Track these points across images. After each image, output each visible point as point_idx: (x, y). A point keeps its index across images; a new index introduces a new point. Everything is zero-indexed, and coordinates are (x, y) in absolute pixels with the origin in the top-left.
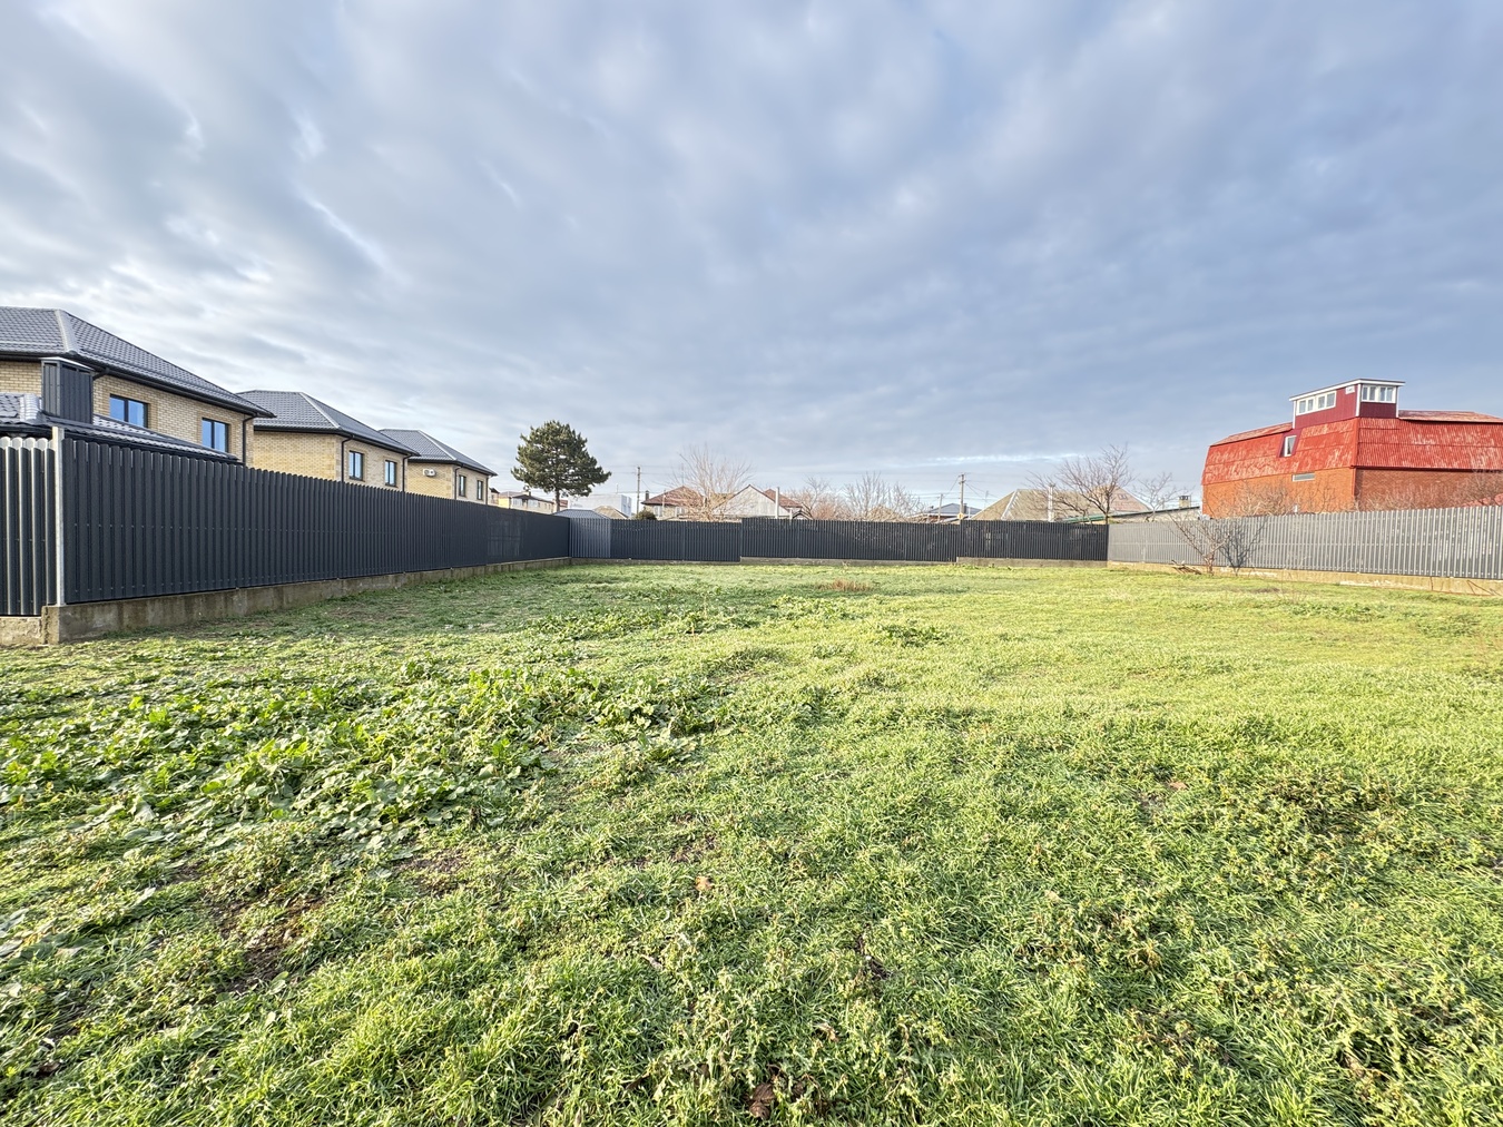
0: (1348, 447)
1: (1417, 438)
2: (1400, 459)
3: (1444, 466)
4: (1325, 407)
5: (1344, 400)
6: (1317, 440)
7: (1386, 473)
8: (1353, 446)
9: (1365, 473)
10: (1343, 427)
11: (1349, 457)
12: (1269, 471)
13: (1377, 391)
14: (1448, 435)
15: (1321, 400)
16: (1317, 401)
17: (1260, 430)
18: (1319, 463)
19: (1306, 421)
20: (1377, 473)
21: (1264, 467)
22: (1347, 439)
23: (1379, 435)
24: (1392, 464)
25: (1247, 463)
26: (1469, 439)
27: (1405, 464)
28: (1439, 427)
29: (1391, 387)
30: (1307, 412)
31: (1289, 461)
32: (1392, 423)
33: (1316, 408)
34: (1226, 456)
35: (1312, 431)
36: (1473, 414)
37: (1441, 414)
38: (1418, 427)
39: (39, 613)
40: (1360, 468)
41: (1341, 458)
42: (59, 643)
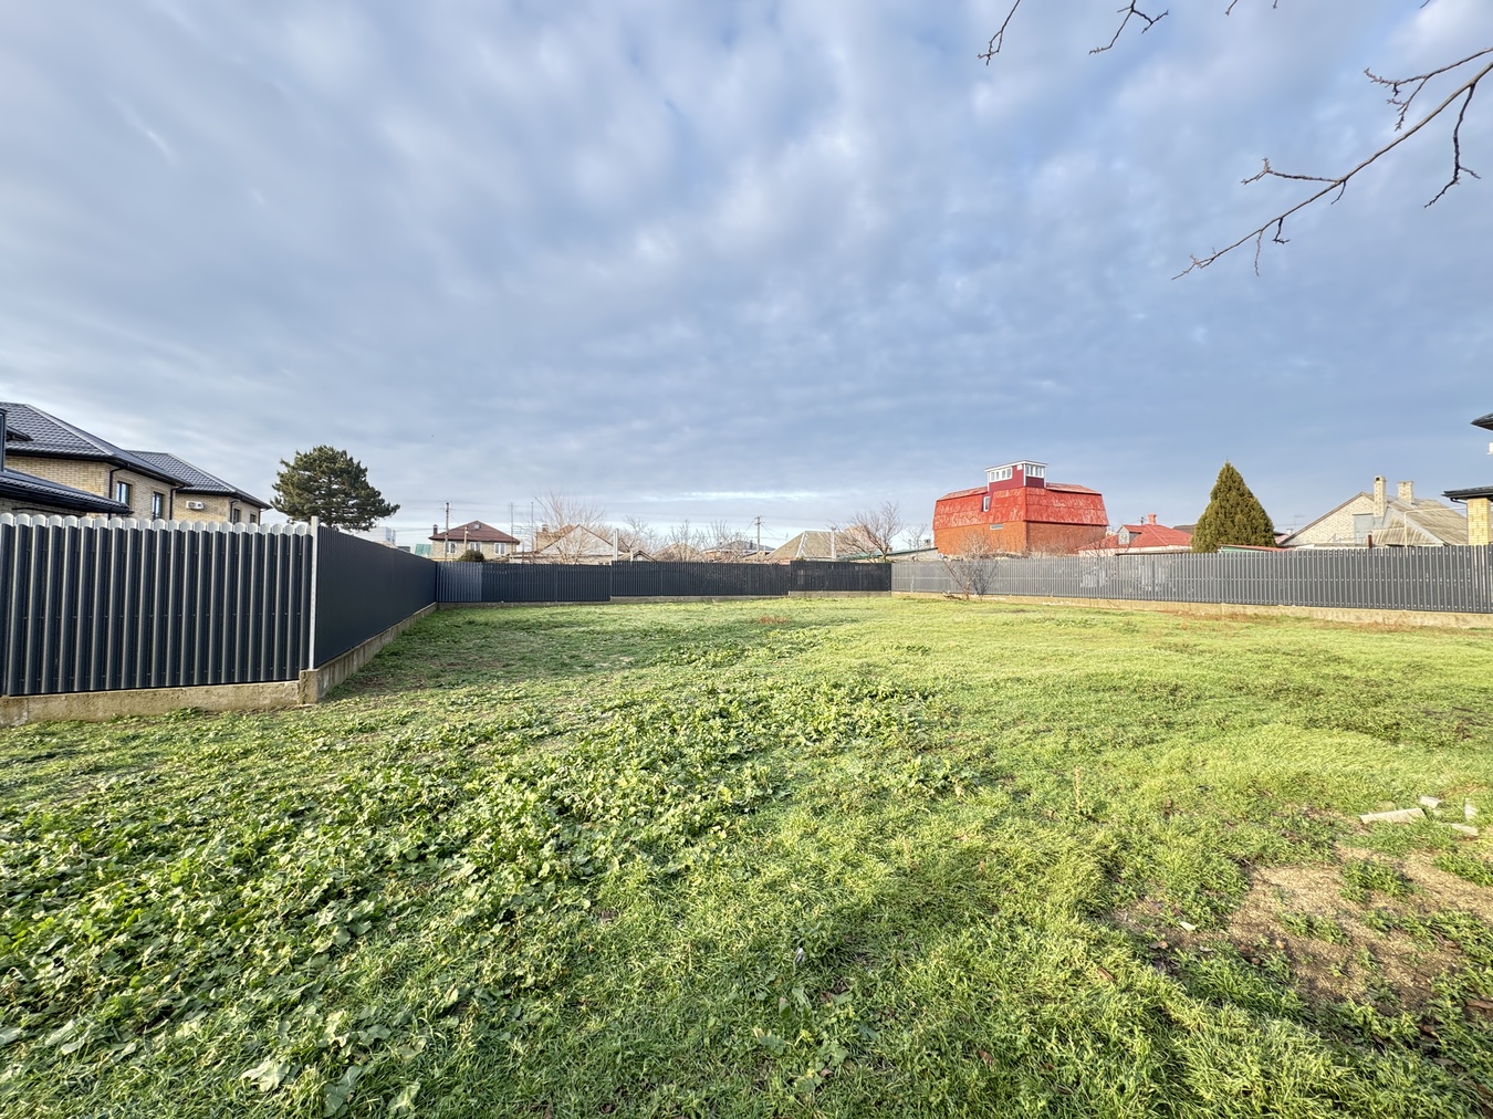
0: (1021, 506)
1: (1057, 503)
2: (1048, 516)
3: (1070, 521)
4: (1006, 478)
5: (1017, 473)
6: (1002, 501)
7: (1042, 525)
8: (1024, 506)
9: (1031, 525)
10: (1019, 493)
11: (1022, 513)
12: (975, 521)
13: (1034, 468)
14: (1071, 501)
15: (1004, 472)
16: (1002, 474)
17: (968, 491)
18: (1005, 518)
19: (997, 486)
20: (1037, 525)
21: (970, 519)
22: (1021, 500)
23: (1036, 499)
24: (1045, 520)
25: (961, 514)
26: (1081, 504)
27: (1052, 520)
28: (1066, 495)
29: (1041, 467)
30: (996, 480)
31: (988, 515)
32: (1043, 492)
33: (1001, 479)
34: (947, 509)
35: (999, 494)
36: (1081, 487)
37: (1066, 486)
38: (1056, 494)
39: (294, 677)
40: (1028, 522)
41: (1017, 514)
42: (317, 703)
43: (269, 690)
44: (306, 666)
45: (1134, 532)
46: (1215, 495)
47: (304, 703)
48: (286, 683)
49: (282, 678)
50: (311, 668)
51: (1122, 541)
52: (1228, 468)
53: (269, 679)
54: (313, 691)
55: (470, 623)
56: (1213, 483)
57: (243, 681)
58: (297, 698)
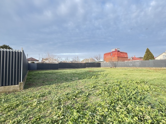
1: (122, 54)
3: (123, 57)
5: (116, 50)
10: (116, 53)
11: (117, 56)
12: (110, 57)
14: (123, 54)
16: (114, 50)
17: (109, 52)
18: (114, 56)
19: (113, 52)
21: (109, 57)
22: (117, 54)
26: (125, 54)
27: (121, 57)
29: (119, 49)
31: (112, 56)
32: (120, 53)
34: (106, 55)
35: (113, 53)
39: (18, 84)
40: (118, 57)
41: (116, 56)
42: (23, 90)
43: (12, 87)
44: (20, 81)
45: (133, 58)
46: (146, 53)
47: (20, 90)
48: (16, 85)
49: (15, 84)
50: (21, 82)
51: (131, 60)
52: (148, 49)
53: (12, 85)
54: (22, 87)
55: (38, 73)
56: (146, 51)
57: (6, 85)
58: (19, 89)
